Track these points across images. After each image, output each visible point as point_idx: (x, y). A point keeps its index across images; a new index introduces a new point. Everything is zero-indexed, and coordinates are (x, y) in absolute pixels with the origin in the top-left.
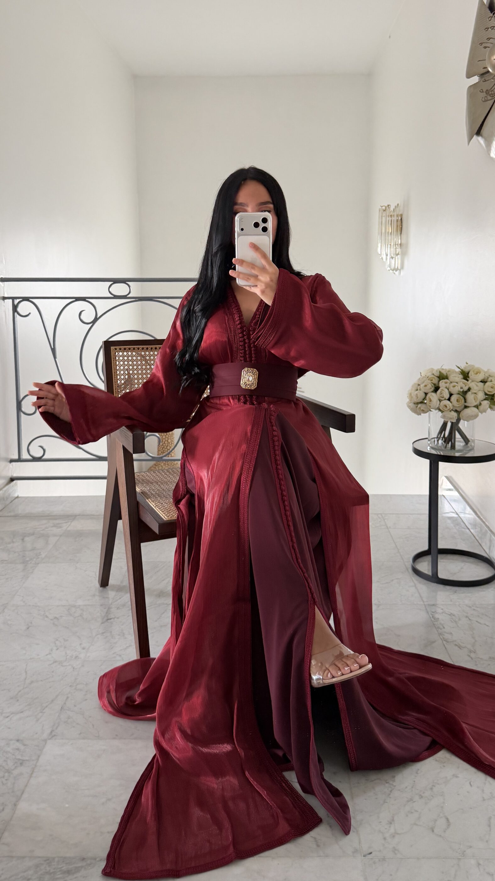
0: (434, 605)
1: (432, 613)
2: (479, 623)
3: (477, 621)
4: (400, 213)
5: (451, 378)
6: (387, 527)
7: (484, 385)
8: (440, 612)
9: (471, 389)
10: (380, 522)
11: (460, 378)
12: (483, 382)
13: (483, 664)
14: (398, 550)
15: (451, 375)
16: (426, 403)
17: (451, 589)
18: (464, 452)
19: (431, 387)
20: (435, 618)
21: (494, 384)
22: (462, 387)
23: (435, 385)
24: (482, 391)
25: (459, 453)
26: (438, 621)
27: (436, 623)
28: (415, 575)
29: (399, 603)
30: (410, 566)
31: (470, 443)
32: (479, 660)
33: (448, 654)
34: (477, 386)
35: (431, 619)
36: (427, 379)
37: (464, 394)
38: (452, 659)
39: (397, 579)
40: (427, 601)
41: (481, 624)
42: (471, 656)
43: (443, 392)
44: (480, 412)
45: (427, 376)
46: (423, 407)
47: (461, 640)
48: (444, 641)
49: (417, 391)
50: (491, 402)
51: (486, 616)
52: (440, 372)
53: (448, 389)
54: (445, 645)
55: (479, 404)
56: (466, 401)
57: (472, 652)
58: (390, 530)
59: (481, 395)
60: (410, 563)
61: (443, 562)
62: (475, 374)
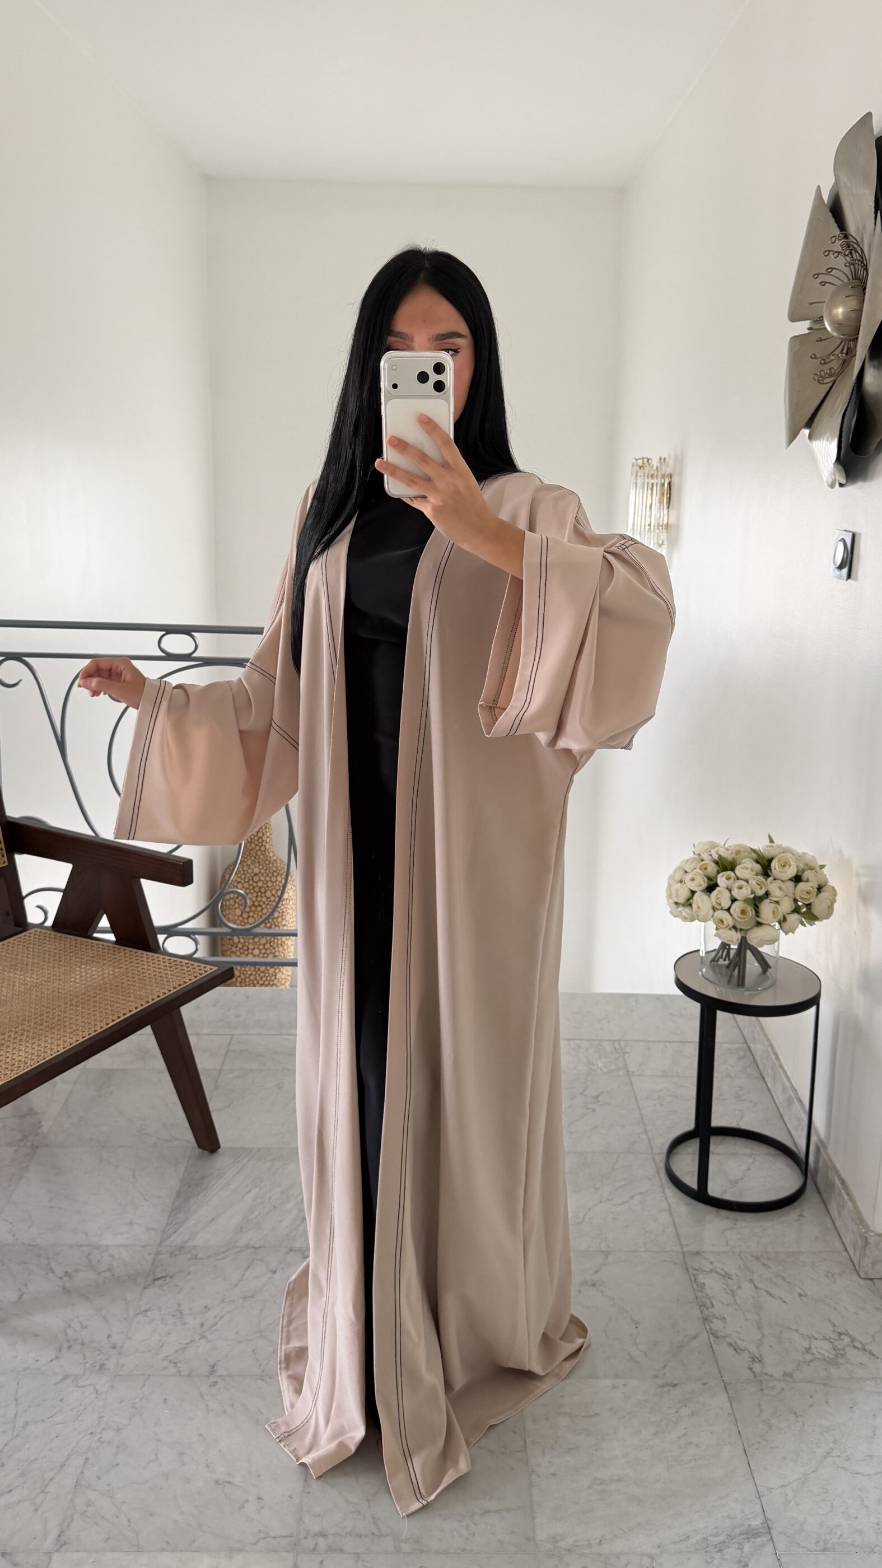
0: (698, 1253)
1: (695, 1272)
2: (770, 1295)
3: (767, 1291)
4: (669, 473)
5: (739, 871)
6: (628, 1071)
7: (796, 886)
8: (707, 1270)
9: (770, 894)
10: (616, 1059)
11: (755, 873)
12: (794, 880)
13: (773, 1388)
14: (645, 1125)
15: (740, 864)
16: (692, 907)
17: (727, 1218)
18: (759, 990)
19: (702, 883)
20: (699, 1284)
21: (812, 887)
22: (754, 890)
23: (709, 879)
24: (789, 897)
25: (749, 993)
26: (703, 1290)
27: (699, 1294)
28: (671, 1184)
29: (642, 1249)
30: (662, 1165)
31: (770, 971)
32: (766, 1380)
33: (717, 1364)
34: (780, 889)
35: (692, 1286)
36: (699, 865)
37: (756, 902)
38: (722, 1377)
39: (640, 1193)
40: (687, 1245)
41: (773, 1297)
42: (754, 1370)
43: (721, 895)
44: (783, 931)
45: (701, 856)
46: (686, 912)
47: (738, 1333)
48: (710, 1336)
49: (679, 884)
50: (805, 916)
51: (784, 1278)
52: (720, 857)
53: (730, 891)
54: (712, 1342)
55: (782, 919)
56: (758, 914)
57: (755, 1361)
58: (633, 1078)
59: (787, 906)
60: (663, 1157)
61: (718, 1154)
62: (781, 865)
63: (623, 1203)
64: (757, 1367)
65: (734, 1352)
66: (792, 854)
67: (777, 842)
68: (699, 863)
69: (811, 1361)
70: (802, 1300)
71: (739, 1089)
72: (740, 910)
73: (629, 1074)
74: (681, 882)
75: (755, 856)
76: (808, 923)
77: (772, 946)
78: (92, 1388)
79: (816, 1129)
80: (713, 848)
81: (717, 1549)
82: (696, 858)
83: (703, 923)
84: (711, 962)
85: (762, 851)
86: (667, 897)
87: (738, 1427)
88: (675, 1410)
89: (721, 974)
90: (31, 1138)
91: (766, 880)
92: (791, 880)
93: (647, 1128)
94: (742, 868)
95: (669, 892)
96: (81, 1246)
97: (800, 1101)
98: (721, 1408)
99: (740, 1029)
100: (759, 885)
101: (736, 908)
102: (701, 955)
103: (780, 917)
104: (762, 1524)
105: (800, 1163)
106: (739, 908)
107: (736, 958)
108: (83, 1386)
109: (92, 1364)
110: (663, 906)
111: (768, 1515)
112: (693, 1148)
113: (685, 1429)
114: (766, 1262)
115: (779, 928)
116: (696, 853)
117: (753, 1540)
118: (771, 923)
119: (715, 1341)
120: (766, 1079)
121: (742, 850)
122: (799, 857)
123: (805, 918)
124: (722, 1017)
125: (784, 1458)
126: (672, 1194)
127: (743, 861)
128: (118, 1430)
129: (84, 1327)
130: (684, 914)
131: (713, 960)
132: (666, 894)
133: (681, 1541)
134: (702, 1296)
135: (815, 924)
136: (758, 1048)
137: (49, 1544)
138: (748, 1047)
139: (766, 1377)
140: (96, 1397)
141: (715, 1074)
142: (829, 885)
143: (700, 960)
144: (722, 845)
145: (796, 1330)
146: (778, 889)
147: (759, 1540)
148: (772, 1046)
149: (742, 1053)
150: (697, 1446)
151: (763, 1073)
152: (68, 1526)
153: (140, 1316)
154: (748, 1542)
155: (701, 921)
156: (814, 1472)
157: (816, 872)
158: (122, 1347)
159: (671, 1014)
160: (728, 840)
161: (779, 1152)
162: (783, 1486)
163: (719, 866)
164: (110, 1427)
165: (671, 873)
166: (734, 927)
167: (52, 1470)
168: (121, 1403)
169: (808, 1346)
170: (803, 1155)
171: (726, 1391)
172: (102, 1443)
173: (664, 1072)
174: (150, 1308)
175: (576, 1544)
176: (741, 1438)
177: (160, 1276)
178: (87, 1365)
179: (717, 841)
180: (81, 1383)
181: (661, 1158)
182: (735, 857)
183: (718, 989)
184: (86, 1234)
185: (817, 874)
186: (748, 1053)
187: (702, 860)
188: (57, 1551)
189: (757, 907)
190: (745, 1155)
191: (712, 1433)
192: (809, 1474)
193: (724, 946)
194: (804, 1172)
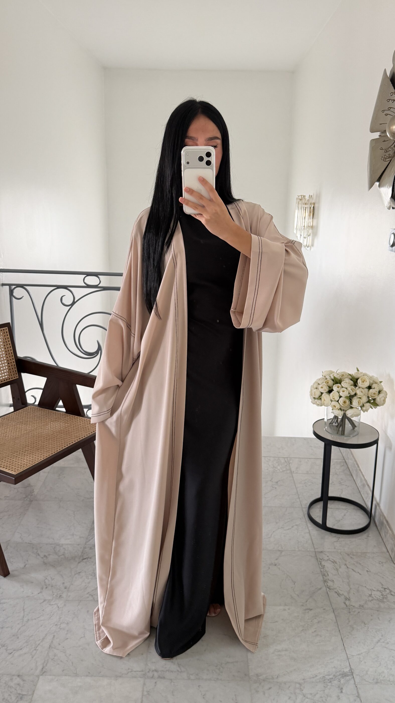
0: (322, 552)
1: (320, 560)
3: (352, 569)
4: (313, 202)
5: (343, 384)
6: (291, 471)
7: (369, 391)
8: (326, 559)
9: (357, 394)
10: (286, 466)
11: (350, 385)
12: (368, 388)
13: (355, 611)
14: (299, 495)
15: (343, 381)
16: (321, 400)
17: (335, 537)
18: (351, 437)
19: (326, 389)
20: (322, 565)
21: (376, 391)
22: (350, 393)
23: (329, 387)
24: (366, 396)
25: (347, 438)
26: (324, 569)
27: (322, 570)
28: (310, 521)
29: (297, 550)
30: (306, 513)
31: (356, 428)
32: (352, 608)
33: (330, 601)
34: (362, 392)
35: (319, 566)
36: (325, 381)
37: (350, 398)
38: (332, 606)
39: (296, 525)
40: (317, 548)
41: (355, 572)
42: (346, 603)
43: (334, 394)
44: (362, 411)
45: (326, 377)
46: (319, 402)
47: (340, 587)
48: (327, 588)
49: (316, 390)
50: (373, 404)
51: (360, 564)
52: (334, 377)
53: (339, 393)
54: (328, 592)
55: (362, 405)
56: (351, 403)
57: (347, 600)
58: (293, 474)
59: (365, 399)
60: (307, 509)
61: (331, 508)
62: (362, 381)
63: (289, 529)
64: (347, 602)
65: (338, 596)
66: (368, 376)
67: (360, 371)
68: (325, 380)
69: (372, 600)
70: (368, 574)
71: (341, 480)
72: (343, 402)
73: (292, 472)
74: (317, 388)
75: (350, 377)
76: (374, 407)
77: (358, 417)
78: (56, 606)
79: (375, 498)
80: (332, 374)
81: (329, 681)
82: (323, 378)
83: (326, 407)
84: (329, 424)
85: (354, 375)
86: (310, 395)
87: (339, 629)
88: (311, 621)
89: (334, 429)
90: (29, 497)
91: (355, 388)
92: (366, 388)
93: (300, 496)
94: (344, 383)
95: (311, 393)
96: (51, 544)
97: (368, 485)
98: (331, 620)
99: (341, 453)
100: (352, 390)
101: (341, 401)
102: (325, 421)
103: (361, 404)
104: (349, 671)
105: (369, 514)
106: (343, 400)
107: (341, 422)
108: (52, 605)
109: (56, 595)
110: (308, 399)
111: (352, 667)
112: (320, 505)
113: (316, 628)
114: (352, 556)
115: (361, 409)
116: (324, 376)
117: (345, 678)
118: (357, 407)
119: (329, 591)
120: (353, 475)
121: (344, 374)
122: (371, 378)
123: (372, 405)
124: (333, 448)
125: (359, 642)
126: (311, 525)
127: (345, 379)
128: (68, 623)
129: (52, 579)
130: (318, 403)
131: (330, 423)
132: (309, 394)
133: (313, 677)
134: (324, 571)
135: (377, 408)
136: (350, 462)
137: (38, 672)
138: (345, 461)
139: (352, 607)
140: (58, 610)
141: (331, 473)
142: (384, 391)
143: (324, 423)
144: (335, 372)
145: (365, 587)
146: (361, 392)
147: (348, 678)
148: (356, 461)
149: (342, 464)
150: (321, 636)
151: (352, 474)
152: (46, 665)
153: (77, 575)
154: (343, 679)
155: (325, 406)
156: (372, 649)
157: (378, 384)
158: (69, 588)
159: (311, 446)
160: (338, 370)
161: (359, 508)
162: (359, 654)
163: (334, 381)
164: (64, 622)
165: (312, 384)
166: (340, 409)
167: (39, 640)
168: (69, 612)
169: (370, 594)
170: (369, 510)
171: (334, 612)
172: (61, 629)
173: (307, 472)
174: (81, 572)
175: (267, 677)
176: (340, 633)
177: (85, 558)
178: (54, 596)
179: (333, 370)
180: (51, 604)
181: (306, 510)
182: (341, 378)
183: (332, 436)
184: (53, 539)
185: (378, 385)
186: (345, 464)
187: (326, 379)
188: (42, 675)
189: (351, 400)
190: (343, 509)
191: (327, 630)
192: (370, 650)
193: (336, 417)
194: (370, 517)
